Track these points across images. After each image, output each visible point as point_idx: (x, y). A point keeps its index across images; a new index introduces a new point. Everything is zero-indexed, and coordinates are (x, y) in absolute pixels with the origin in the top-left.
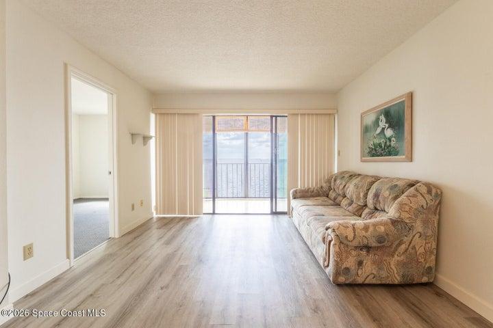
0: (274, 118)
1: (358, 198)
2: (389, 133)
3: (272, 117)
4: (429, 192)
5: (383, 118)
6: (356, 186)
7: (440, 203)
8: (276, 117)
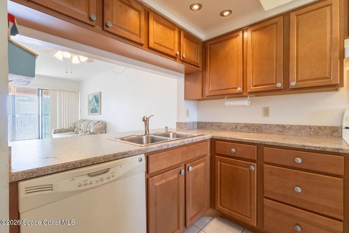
0: (40, 90)
1: (85, 129)
2: (96, 104)
3: (39, 89)
4: (102, 124)
5: (94, 98)
6: (84, 125)
7: (106, 127)
8: (42, 90)
